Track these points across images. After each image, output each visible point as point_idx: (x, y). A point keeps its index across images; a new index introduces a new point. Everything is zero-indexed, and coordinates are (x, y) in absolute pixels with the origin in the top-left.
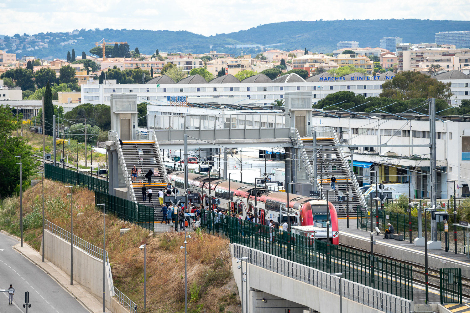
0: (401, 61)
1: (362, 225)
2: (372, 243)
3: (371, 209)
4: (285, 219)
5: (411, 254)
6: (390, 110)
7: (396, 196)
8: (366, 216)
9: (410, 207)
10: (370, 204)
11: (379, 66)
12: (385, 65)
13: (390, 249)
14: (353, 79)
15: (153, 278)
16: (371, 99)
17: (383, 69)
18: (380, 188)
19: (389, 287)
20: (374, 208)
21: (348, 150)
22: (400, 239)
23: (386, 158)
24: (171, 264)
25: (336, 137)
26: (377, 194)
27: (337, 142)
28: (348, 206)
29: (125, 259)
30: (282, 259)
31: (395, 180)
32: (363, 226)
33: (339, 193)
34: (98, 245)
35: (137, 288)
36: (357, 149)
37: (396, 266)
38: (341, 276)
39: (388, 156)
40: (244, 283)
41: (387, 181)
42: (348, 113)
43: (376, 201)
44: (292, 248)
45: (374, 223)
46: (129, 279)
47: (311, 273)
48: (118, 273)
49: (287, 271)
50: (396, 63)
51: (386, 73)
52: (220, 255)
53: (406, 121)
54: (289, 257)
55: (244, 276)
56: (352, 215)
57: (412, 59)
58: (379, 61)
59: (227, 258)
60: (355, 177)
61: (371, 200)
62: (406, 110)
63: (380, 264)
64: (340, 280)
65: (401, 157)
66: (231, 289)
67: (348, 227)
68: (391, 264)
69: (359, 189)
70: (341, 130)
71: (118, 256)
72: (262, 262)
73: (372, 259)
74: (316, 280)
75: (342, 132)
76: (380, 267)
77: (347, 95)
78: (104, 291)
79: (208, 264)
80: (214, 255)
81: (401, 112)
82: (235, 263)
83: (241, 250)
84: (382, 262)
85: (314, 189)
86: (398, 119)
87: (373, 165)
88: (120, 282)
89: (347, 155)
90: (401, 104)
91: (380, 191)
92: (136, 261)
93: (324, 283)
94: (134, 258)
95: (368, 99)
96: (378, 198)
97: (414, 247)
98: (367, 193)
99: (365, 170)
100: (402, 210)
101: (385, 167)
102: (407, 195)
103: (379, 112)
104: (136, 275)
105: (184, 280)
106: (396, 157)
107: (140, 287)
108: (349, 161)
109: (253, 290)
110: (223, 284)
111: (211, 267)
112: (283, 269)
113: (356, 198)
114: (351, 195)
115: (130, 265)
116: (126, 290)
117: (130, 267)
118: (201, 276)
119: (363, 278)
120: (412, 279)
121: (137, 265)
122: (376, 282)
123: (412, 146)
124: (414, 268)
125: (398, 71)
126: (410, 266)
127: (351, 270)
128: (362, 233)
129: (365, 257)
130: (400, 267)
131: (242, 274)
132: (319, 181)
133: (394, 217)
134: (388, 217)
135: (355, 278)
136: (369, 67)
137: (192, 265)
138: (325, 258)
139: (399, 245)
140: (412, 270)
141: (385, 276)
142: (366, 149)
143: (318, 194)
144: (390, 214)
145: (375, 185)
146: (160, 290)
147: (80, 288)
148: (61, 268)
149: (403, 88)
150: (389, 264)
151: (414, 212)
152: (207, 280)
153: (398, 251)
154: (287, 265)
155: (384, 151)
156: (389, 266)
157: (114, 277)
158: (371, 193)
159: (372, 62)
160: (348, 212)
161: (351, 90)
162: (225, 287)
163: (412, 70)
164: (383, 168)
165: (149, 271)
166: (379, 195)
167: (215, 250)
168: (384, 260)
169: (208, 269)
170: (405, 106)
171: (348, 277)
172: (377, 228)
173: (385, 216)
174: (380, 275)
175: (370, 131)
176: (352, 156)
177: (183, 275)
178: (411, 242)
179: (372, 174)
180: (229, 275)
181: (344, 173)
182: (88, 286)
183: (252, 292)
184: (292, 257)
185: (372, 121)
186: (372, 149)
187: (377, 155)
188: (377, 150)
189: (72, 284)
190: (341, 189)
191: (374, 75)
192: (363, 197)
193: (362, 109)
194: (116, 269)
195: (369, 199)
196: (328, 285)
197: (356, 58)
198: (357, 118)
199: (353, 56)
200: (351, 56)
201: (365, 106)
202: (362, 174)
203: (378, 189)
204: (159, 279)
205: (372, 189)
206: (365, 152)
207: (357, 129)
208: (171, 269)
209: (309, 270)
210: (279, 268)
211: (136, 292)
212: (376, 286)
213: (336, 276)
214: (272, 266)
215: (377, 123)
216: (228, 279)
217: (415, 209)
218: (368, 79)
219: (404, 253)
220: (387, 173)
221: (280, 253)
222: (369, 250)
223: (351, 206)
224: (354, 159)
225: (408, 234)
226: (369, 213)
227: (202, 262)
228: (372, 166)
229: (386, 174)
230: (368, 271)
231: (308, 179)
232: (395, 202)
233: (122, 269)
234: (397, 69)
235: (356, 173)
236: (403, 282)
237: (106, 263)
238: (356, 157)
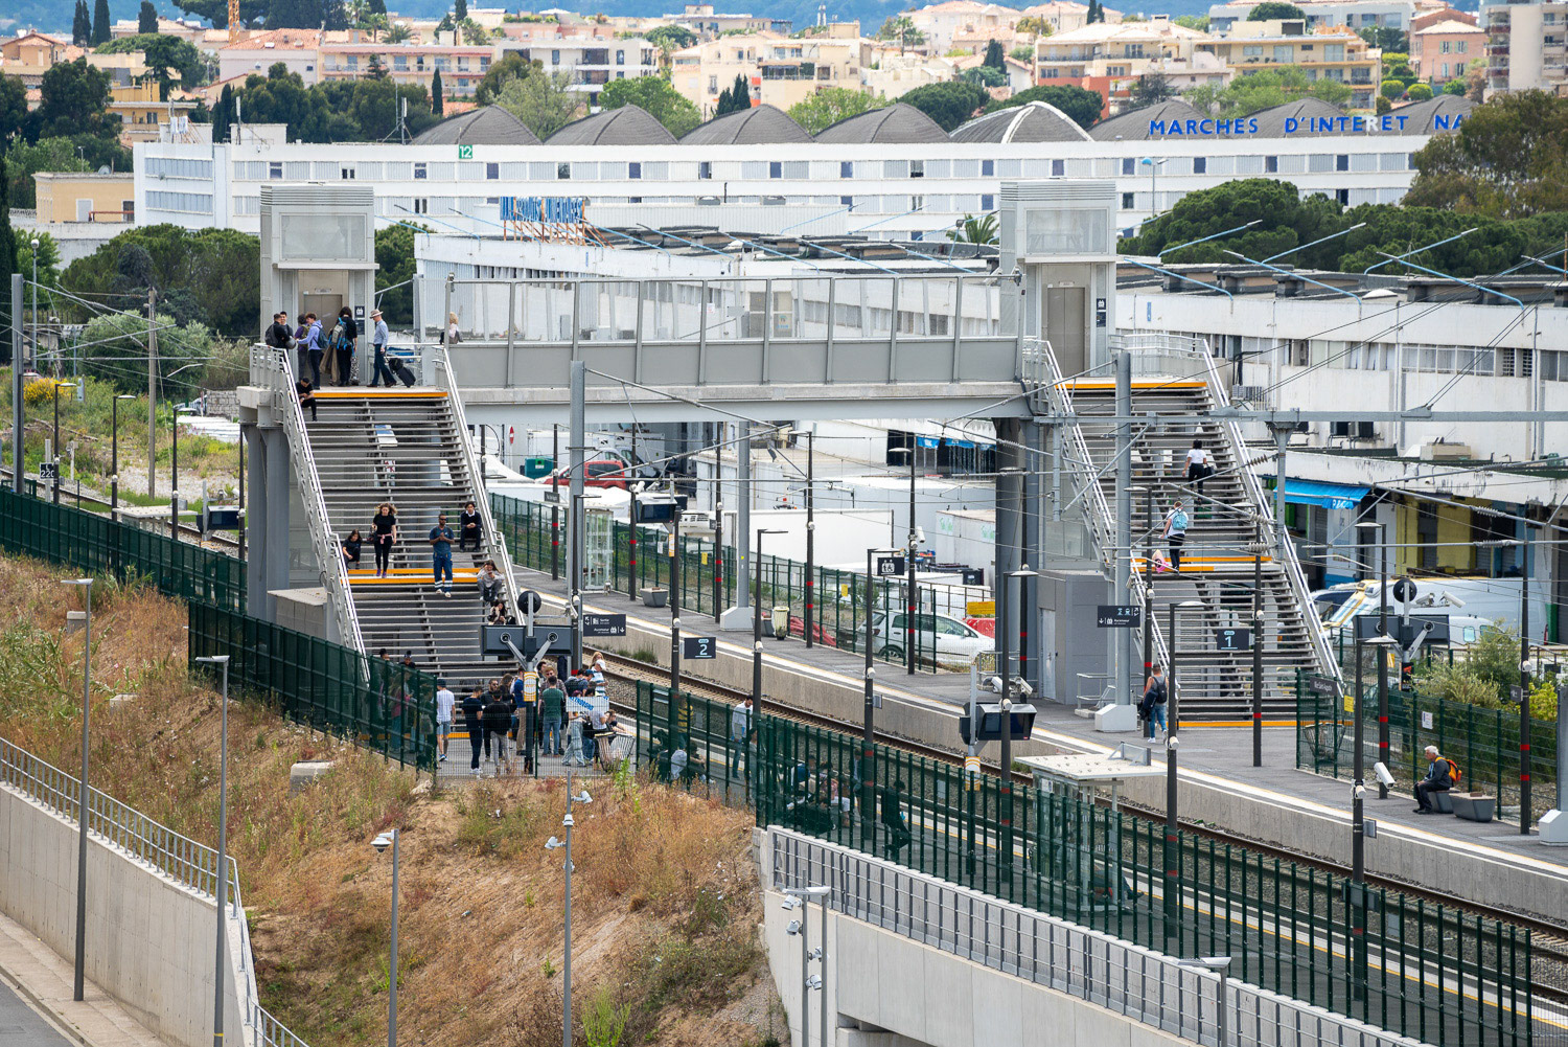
0: (1502, 51)
1: (1317, 752)
2: (1360, 833)
3: (1359, 686)
4: (991, 726)
5: (1525, 878)
6: (1450, 260)
7: (1465, 632)
8: (1337, 713)
9: (1525, 677)
10: (1354, 665)
11: (1405, 74)
12: (1429, 65)
13: (1437, 856)
14: (1291, 128)
15: (427, 971)
16: (1367, 213)
17: (1423, 82)
18: (1399, 597)
19: (1432, 1018)
20: (1371, 681)
21: (1264, 433)
22: (1477, 816)
23: (1426, 470)
24: (505, 915)
25: (1214, 377)
26: (1383, 619)
27: (1218, 398)
28: (1257, 670)
29: (309, 892)
30: (976, 894)
31: (1463, 565)
32: (1323, 761)
33: (1223, 616)
34: (196, 833)
35: (358, 1015)
36: (1303, 427)
37: (1460, 928)
38: (1227, 971)
39: (1438, 461)
40: (814, 997)
41: (1428, 565)
42: (1268, 275)
43: (1382, 651)
44: (1018, 850)
45: (1371, 744)
46: (324, 978)
47: (1098, 957)
48: (278, 950)
49: (994, 946)
50: (1480, 59)
51: (1436, 101)
52: (713, 878)
53: (1515, 311)
54: (1005, 887)
55: (814, 967)
56: (1278, 710)
57: (1549, 40)
58: (1405, 48)
59: (744, 888)
60: (1290, 547)
61: (1359, 646)
62: (1516, 260)
63: (1393, 920)
64: (1221, 988)
65: (1489, 465)
66: (759, 1019)
67: (1257, 762)
68: (1441, 923)
69: (1307, 601)
70: (1234, 349)
71: (281, 880)
72: (890, 909)
73: (1357, 899)
74: (1116, 986)
75: (1238, 357)
76: (1393, 934)
77: (1266, 199)
78: (218, 1027)
79: (661, 914)
80: (688, 878)
81: (1495, 268)
82: (778, 910)
83: (803, 857)
84: (1402, 911)
85: (1116, 600)
86: (1479, 302)
87: (1371, 499)
88: (287, 988)
89: (1258, 452)
90: (1496, 238)
91: (1399, 609)
92: (356, 899)
93: (1152, 1000)
94: (350, 886)
95: (1356, 216)
96: (1387, 638)
97: (1541, 849)
98: (1343, 617)
99: (1333, 520)
100: (1489, 691)
101: (1423, 505)
102: (1513, 626)
103: (1403, 270)
104: (356, 958)
105: (558, 982)
106: (1467, 463)
107: (373, 1012)
108: (1269, 482)
109: (853, 1024)
110: (723, 1001)
111: (675, 929)
112: (979, 940)
113: (1293, 641)
114: (1273, 627)
115: (330, 919)
116: (311, 1022)
117: (329, 925)
118: (632, 963)
119: (1321, 980)
120: (1531, 988)
121: (362, 917)
122: (1375, 1000)
123: (1539, 417)
124: (1537, 939)
125: (1487, 94)
126: (1521, 931)
127: (1269, 946)
128: (1318, 788)
129: (1330, 891)
130: (1479, 934)
131: (807, 957)
132: (1137, 566)
133: (1457, 721)
134: (1428, 721)
135: (1286, 978)
136: (1362, 74)
137: (592, 917)
138: (1158, 893)
139: (1474, 839)
140: (1529, 949)
141: (1412, 974)
142: (1342, 429)
143: (1134, 622)
144: (1440, 709)
145: (1376, 585)
146: (456, 1025)
147: (113, 1013)
148: (34, 931)
149: (1503, 165)
150: (1431, 920)
151: (1543, 700)
152: (654, 980)
153: (1467, 865)
154: (994, 921)
155: (1418, 440)
156: (1431, 929)
157: (260, 969)
158: (1357, 619)
159: (1376, 53)
160: (1257, 700)
161: (1282, 175)
162: (732, 1013)
163: (1547, 89)
164: (1413, 510)
165: (410, 942)
166: (1392, 624)
167: (692, 854)
168: (1411, 903)
169: (662, 938)
170: (1515, 242)
171: (1253, 973)
172: (1381, 767)
173: (1417, 717)
174: (1393, 967)
175: (1359, 354)
176: (1279, 457)
177: (557, 962)
178: (1525, 830)
179: (1366, 536)
180: (749, 963)
181: (1246, 531)
182: (149, 1007)
183: (845, 1032)
184: (1018, 889)
185: (1370, 309)
186: (1367, 431)
187: (1390, 454)
188: (1388, 434)
189: (79, 996)
190: (1231, 599)
191: (1383, 109)
192: (1323, 634)
193: (1327, 258)
194: (269, 932)
195: (1348, 641)
196: (1171, 1007)
197: (1306, 38)
198: (1308, 295)
199: (1296, 29)
200: (1287, 29)
201: (1342, 246)
202: (1321, 537)
203: (1391, 599)
204: (454, 976)
205: (1364, 600)
206: (1336, 442)
207: (1303, 344)
208: (504, 936)
209: (1087, 941)
210: (963, 936)
211: (357, 1030)
212: (1375, 1012)
213: (1205, 969)
214: (933, 924)
215: (1392, 319)
216: (743, 979)
217: (1548, 687)
218: (1359, 127)
219: (1495, 872)
220: (1428, 530)
221: (968, 870)
222: (1345, 859)
223: (1271, 672)
224: (1290, 473)
225: (1513, 792)
226: (1349, 704)
227: (638, 906)
228: (1367, 501)
229: (1423, 536)
230: (1339, 950)
231: (1092, 556)
232: (1459, 659)
233: (298, 937)
234: (1482, 85)
235: (1298, 532)
236: (1490, 998)
237: (229, 908)
238: (1298, 465)
